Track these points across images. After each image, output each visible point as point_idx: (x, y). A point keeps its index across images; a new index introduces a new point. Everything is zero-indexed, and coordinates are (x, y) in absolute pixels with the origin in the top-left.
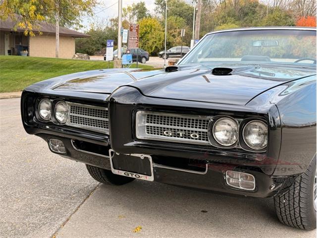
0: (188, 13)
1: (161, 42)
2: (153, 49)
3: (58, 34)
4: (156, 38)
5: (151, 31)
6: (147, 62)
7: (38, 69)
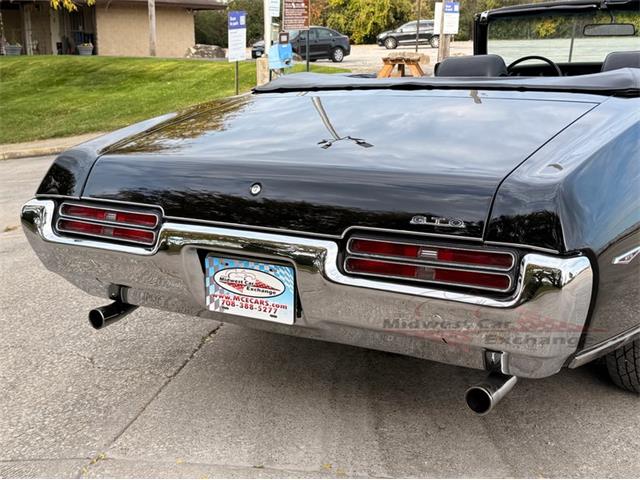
1: (385, 12)
2: (369, 29)
3: (154, 4)
4: (374, 5)
6: (345, 58)
7: (95, 84)
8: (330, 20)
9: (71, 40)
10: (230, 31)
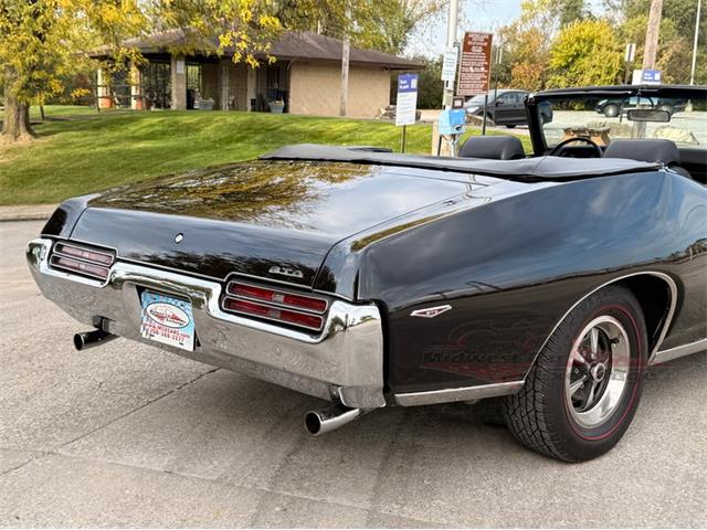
0: (685, 6)
1: (613, 75)
3: (347, 62)
4: (600, 67)
5: (589, 51)
8: (550, 82)
9: (265, 97)
10: (399, 94)
